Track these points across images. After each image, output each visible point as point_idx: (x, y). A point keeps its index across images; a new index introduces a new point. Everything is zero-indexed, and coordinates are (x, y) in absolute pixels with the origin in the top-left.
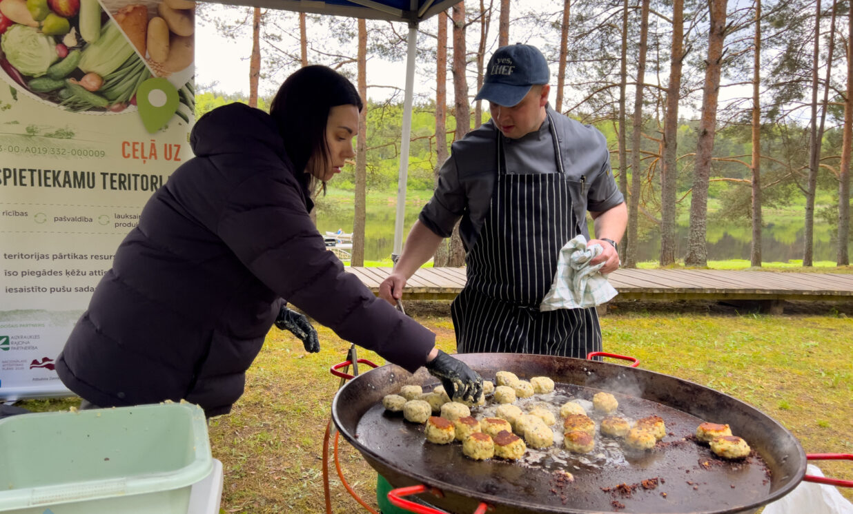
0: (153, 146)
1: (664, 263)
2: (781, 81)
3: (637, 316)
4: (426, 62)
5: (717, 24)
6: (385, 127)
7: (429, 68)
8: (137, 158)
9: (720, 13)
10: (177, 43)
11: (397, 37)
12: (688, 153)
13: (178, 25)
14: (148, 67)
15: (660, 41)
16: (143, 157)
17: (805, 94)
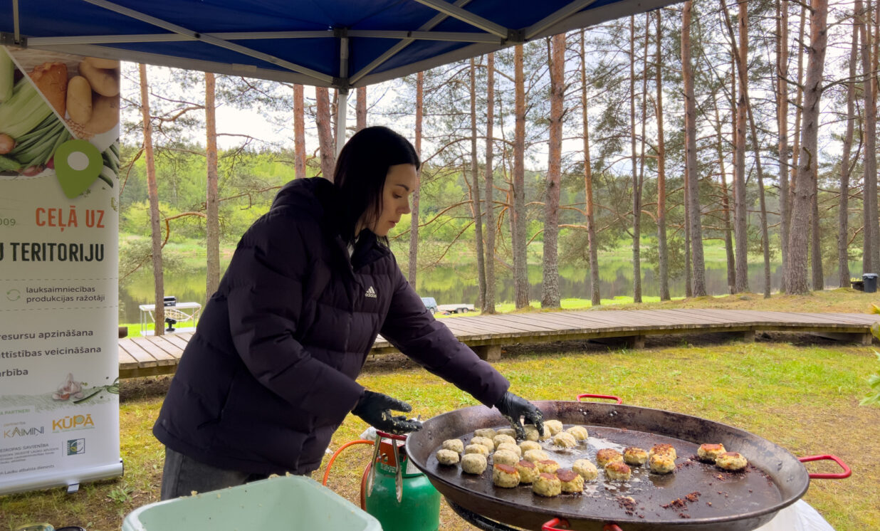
0: (73, 212)
1: (520, 306)
2: (604, 136)
3: (527, 358)
4: (276, 110)
5: (557, 86)
6: (235, 176)
7: (281, 117)
8: (54, 225)
9: (559, 76)
10: (100, 104)
11: (246, 84)
12: (531, 201)
13: (100, 84)
14: (68, 128)
15: (502, 98)
16: (60, 224)
17: (624, 148)
